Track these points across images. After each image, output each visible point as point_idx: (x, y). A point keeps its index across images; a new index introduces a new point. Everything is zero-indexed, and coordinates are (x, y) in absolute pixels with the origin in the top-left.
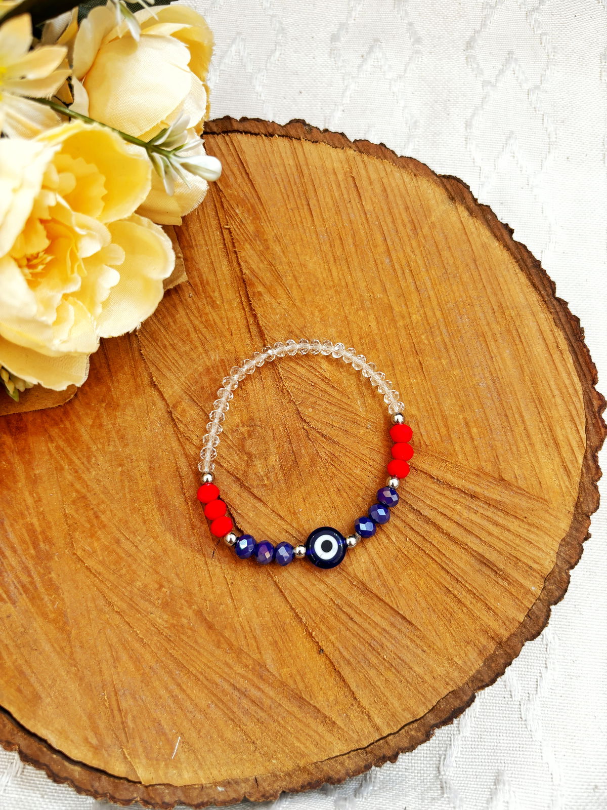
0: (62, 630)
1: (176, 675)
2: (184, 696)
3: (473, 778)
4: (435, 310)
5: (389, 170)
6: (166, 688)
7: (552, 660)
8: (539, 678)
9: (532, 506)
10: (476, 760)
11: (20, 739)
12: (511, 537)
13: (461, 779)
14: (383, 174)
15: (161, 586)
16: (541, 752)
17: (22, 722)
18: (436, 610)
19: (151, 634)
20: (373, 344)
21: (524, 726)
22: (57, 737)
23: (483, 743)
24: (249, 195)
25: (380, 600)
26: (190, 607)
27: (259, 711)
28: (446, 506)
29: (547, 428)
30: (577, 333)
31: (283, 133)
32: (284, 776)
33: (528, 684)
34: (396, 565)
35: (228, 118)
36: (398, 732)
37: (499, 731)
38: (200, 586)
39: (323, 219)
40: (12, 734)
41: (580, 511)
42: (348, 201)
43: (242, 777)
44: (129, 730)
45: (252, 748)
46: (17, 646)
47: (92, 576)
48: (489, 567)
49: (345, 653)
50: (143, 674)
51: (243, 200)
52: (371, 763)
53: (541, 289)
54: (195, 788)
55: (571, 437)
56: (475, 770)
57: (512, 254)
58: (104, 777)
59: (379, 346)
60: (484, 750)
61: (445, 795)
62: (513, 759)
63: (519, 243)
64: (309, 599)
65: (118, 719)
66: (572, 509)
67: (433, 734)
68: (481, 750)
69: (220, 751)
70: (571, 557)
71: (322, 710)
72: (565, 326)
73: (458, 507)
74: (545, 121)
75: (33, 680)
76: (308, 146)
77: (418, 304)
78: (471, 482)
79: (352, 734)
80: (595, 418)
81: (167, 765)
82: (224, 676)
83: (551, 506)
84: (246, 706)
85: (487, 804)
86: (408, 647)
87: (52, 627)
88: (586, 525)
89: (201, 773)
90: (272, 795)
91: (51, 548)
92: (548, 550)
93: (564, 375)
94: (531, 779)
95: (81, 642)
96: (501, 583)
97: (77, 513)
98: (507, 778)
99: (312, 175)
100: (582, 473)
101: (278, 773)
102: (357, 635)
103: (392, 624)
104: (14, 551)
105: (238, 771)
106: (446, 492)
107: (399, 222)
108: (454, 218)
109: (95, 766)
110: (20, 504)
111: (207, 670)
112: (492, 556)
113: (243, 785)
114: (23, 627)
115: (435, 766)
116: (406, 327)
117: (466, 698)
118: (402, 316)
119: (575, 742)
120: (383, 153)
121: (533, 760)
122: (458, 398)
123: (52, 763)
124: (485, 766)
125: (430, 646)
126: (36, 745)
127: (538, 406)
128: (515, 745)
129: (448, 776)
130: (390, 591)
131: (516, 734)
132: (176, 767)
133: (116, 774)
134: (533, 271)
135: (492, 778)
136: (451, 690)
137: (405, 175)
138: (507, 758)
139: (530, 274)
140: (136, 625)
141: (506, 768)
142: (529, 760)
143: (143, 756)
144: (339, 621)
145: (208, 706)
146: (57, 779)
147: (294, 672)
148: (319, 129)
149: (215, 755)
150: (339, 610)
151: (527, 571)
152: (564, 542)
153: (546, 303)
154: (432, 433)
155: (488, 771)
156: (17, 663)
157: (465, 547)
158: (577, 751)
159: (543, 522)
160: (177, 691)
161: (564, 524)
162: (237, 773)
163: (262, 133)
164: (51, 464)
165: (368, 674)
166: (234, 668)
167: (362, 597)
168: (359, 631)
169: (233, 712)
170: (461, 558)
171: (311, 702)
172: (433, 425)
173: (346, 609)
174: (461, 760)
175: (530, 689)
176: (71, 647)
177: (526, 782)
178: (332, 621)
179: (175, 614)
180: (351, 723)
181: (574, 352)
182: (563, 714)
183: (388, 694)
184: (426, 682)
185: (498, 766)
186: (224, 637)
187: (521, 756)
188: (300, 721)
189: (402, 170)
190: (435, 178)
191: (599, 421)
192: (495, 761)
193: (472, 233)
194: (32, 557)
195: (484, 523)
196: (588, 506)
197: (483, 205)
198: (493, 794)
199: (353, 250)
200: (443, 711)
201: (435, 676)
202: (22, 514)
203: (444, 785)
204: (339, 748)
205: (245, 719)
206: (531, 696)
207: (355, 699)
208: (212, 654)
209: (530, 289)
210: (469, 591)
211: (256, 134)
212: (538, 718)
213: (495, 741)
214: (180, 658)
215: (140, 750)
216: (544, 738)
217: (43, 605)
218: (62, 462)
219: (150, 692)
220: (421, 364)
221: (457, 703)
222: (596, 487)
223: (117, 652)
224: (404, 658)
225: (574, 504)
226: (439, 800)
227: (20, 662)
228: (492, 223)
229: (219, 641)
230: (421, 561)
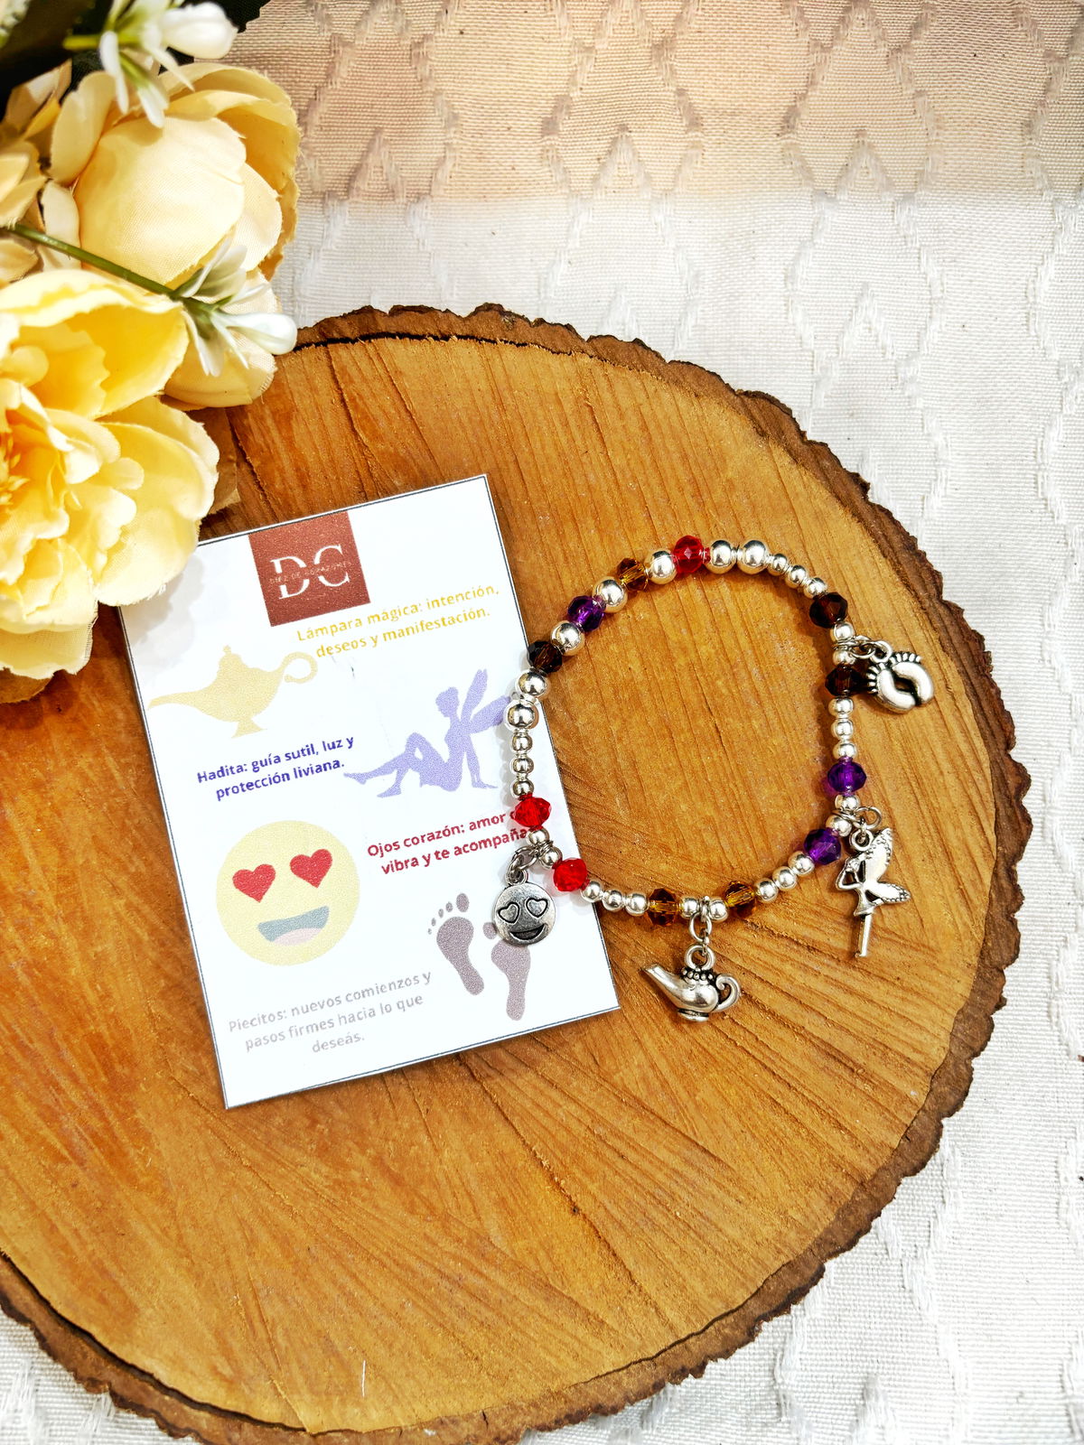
0: (161, 1201)
1: (348, 1260)
2: (362, 1293)
3: (829, 1388)
4: (739, 636)
5: (651, 389)
6: (334, 1282)
7: (952, 1191)
8: (932, 1220)
9: (908, 959)
10: (833, 1357)
11: (110, 1373)
12: (875, 1012)
13: (810, 1390)
14: (641, 397)
15: (315, 1122)
16: (936, 1343)
17: (111, 1349)
18: (757, 1135)
19: (303, 1198)
20: (636, 701)
21: (909, 1300)
22: (169, 1369)
23: (844, 1329)
24: (415, 452)
25: (666, 1124)
26: (363, 1152)
27: (483, 1309)
28: (768, 967)
29: (931, 827)
30: (980, 663)
31: (466, 331)
32: (528, 1407)
33: (914, 1231)
34: (689, 1065)
35: (368, 311)
36: (704, 1330)
37: (868, 1308)
38: (378, 1117)
39: (543, 487)
40: (98, 1368)
41: (987, 962)
42: (584, 450)
43: (461, 1413)
44: (280, 1349)
45: (475, 1366)
46: (94, 1231)
47: (202, 1111)
48: (840, 1062)
49: (614, 1211)
50: (296, 1262)
51: (405, 461)
52: (663, 1381)
53: (918, 587)
54: (389, 1434)
55: (971, 841)
56: (831, 1374)
57: (866, 528)
58: (246, 1426)
59: (647, 703)
60: (844, 1341)
61: (784, 1419)
62: (891, 1355)
63: (879, 506)
64: (553, 1129)
65: (262, 1334)
66: (975, 961)
67: (760, 1330)
68: (839, 1340)
69: (425, 1374)
70: (973, 1039)
71: (582, 1303)
72: (960, 652)
73: (788, 968)
74: (923, 260)
75: (122, 1282)
76: (510, 353)
77: (709, 625)
78: (807, 926)
79: (632, 1338)
80: (1011, 806)
81: (343, 1401)
82: (425, 1257)
83: (939, 957)
84: (462, 1303)
85: (850, 1431)
86: (713, 1197)
87: (145, 1198)
88: (998, 985)
89: (397, 1410)
90: (510, 1438)
91: (132, 1071)
92: (936, 1030)
93: (959, 737)
94: (920, 1387)
95: (193, 1219)
96: (862, 1088)
97: (170, 1013)
98: (883, 1388)
99: (520, 407)
100: (991, 899)
101: (518, 1404)
102: (632, 1182)
103: (687, 1162)
104: (74, 1079)
105: (456, 1404)
106: (768, 944)
107: (672, 483)
108: (767, 470)
109: (232, 1409)
110: (77, 1003)
111: (397, 1250)
112: (845, 1044)
113: (464, 1424)
114: (99, 1200)
115: (767, 1368)
116: (690, 666)
117: (810, 1273)
118: (682, 649)
119: (992, 1324)
120: (639, 358)
121: (924, 1357)
122: (781, 786)
123: (164, 1409)
124: (847, 1366)
125: (749, 1194)
126: (136, 1383)
127: (916, 790)
128: (895, 1332)
129: (788, 1385)
130: (681, 1110)
131: (896, 1313)
132: (358, 1404)
133: (265, 1419)
134: (904, 556)
135: (858, 1386)
136: (786, 1261)
137: (678, 396)
138: (881, 1354)
139: (899, 563)
140: (279, 1185)
141: (880, 1371)
142: (917, 1356)
143: (304, 1390)
144: (601, 1160)
145: (402, 1306)
146: (174, 1431)
147: (535, 1245)
148: (527, 320)
149: (418, 1382)
150: (601, 1143)
151: (902, 1066)
152: (962, 1016)
153: (927, 614)
154: (740, 847)
155: (852, 1375)
156: (94, 1258)
157: (799, 1031)
158: (995, 1338)
159: (927, 985)
160: (351, 1286)
161: (962, 987)
162: (453, 1407)
163: (430, 335)
164: (120, 934)
165: (652, 1243)
166: (440, 1245)
167: (637, 1121)
168: (635, 1175)
169: (443, 1314)
170: (795, 1050)
171: (565, 1292)
172: (742, 833)
173: (613, 1141)
174: (808, 1357)
175: (919, 1239)
176: (178, 1227)
177: (911, 1393)
178: (591, 1161)
179: (340, 1165)
180: (628, 1319)
181: (974, 694)
182: (971, 1278)
183: (686, 1273)
184: (745, 1251)
185: (867, 1367)
186: (420, 1197)
187: (904, 1350)
188: (548, 1321)
189: (674, 387)
190: (732, 397)
191: (1018, 812)
192: (863, 1358)
193: (797, 494)
194: (104, 1088)
195: (829, 990)
196: (1001, 955)
197: (815, 443)
198: (860, 1413)
199: (597, 539)
200: (774, 1294)
201: (759, 1239)
202: (80, 1019)
203: (782, 1401)
204: (611, 1359)
205: (460, 1323)
206: (919, 1250)
207: (633, 1282)
208: (403, 1224)
209: (900, 589)
210: (810, 1103)
211: (420, 337)
212: (930, 1286)
213: (862, 1325)
214: (353, 1234)
215: (300, 1380)
216: (942, 1319)
217: (128, 1164)
218: (138, 931)
219: (309, 1291)
220: (718, 731)
221: (796, 1282)
222: (1014, 923)
223: (252, 1230)
224: (708, 1214)
225: (978, 951)
226: (773, 1426)
227: (100, 1254)
228: (832, 475)
229: (412, 1203)
230: (731, 1058)
